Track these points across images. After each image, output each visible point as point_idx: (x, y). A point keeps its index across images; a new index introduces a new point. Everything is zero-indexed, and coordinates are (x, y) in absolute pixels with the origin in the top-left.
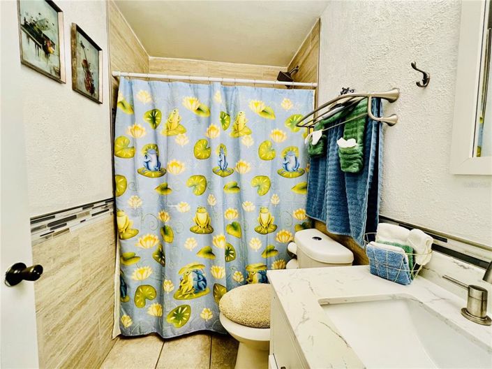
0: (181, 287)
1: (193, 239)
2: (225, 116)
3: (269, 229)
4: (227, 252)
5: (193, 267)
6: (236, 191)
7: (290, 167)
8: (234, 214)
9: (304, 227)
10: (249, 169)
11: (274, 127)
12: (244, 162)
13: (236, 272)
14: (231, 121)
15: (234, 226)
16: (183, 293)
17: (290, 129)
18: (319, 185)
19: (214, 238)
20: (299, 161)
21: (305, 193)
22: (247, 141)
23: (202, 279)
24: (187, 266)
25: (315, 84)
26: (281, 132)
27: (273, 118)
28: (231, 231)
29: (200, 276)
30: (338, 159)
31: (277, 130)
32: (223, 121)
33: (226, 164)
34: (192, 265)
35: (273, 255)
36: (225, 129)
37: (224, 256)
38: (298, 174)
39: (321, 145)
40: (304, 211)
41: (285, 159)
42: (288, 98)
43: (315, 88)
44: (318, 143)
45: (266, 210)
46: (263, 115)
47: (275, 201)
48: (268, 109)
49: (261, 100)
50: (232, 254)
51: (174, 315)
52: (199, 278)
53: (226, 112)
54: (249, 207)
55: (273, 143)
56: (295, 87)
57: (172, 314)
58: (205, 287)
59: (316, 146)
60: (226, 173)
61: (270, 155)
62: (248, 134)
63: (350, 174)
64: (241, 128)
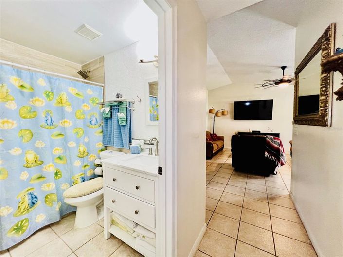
0: (19, 207)
1: (26, 172)
2: (49, 93)
3: (84, 155)
4: (56, 174)
5: (28, 191)
6: (60, 137)
7: (93, 122)
8: (60, 151)
9: (102, 150)
10: (71, 124)
11: (83, 103)
12: (68, 121)
13: (64, 184)
14: (54, 96)
15: (60, 158)
16: (22, 211)
17: (92, 104)
18: (109, 130)
19: (44, 167)
20: (98, 120)
21: (101, 135)
22: (68, 109)
23: (34, 197)
24: (23, 192)
25: (103, 85)
26: (87, 105)
27: (83, 98)
28: (59, 161)
29: (33, 196)
30: (118, 120)
31: (85, 104)
32: (48, 96)
33: (52, 122)
34: (27, 190)
35: (87, 167)
36: (50, 100)
37: (54, 176)
38: (98, 126)
39: (110, 113)
40: (102, 143)
41: (90, 119)
42: (90, 89)
43: (103, 86)
44: (108, 113)
45: (82, 145)
46: (77, 96)
47: (86, 140)
48: (80, 93)
49: (75, 87)
50: (60, 174)
51: (15, 229)
52: (32, 197)
53: (50, 91)
54: (72, 144)
55: (84, 111)
56: (94, 84)
57: (12, 229)
58: (37, 201)
59: (107, 114)
60: (52, 127)
61: (82, 117)
62: (69, 105)
63: (122, 125)
64: (64, 101)
